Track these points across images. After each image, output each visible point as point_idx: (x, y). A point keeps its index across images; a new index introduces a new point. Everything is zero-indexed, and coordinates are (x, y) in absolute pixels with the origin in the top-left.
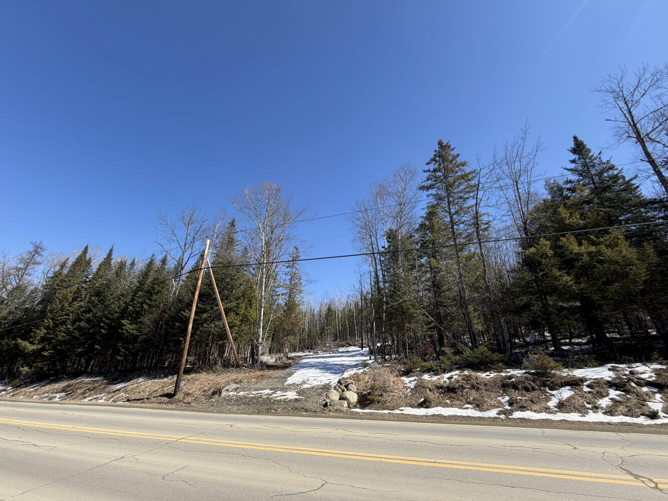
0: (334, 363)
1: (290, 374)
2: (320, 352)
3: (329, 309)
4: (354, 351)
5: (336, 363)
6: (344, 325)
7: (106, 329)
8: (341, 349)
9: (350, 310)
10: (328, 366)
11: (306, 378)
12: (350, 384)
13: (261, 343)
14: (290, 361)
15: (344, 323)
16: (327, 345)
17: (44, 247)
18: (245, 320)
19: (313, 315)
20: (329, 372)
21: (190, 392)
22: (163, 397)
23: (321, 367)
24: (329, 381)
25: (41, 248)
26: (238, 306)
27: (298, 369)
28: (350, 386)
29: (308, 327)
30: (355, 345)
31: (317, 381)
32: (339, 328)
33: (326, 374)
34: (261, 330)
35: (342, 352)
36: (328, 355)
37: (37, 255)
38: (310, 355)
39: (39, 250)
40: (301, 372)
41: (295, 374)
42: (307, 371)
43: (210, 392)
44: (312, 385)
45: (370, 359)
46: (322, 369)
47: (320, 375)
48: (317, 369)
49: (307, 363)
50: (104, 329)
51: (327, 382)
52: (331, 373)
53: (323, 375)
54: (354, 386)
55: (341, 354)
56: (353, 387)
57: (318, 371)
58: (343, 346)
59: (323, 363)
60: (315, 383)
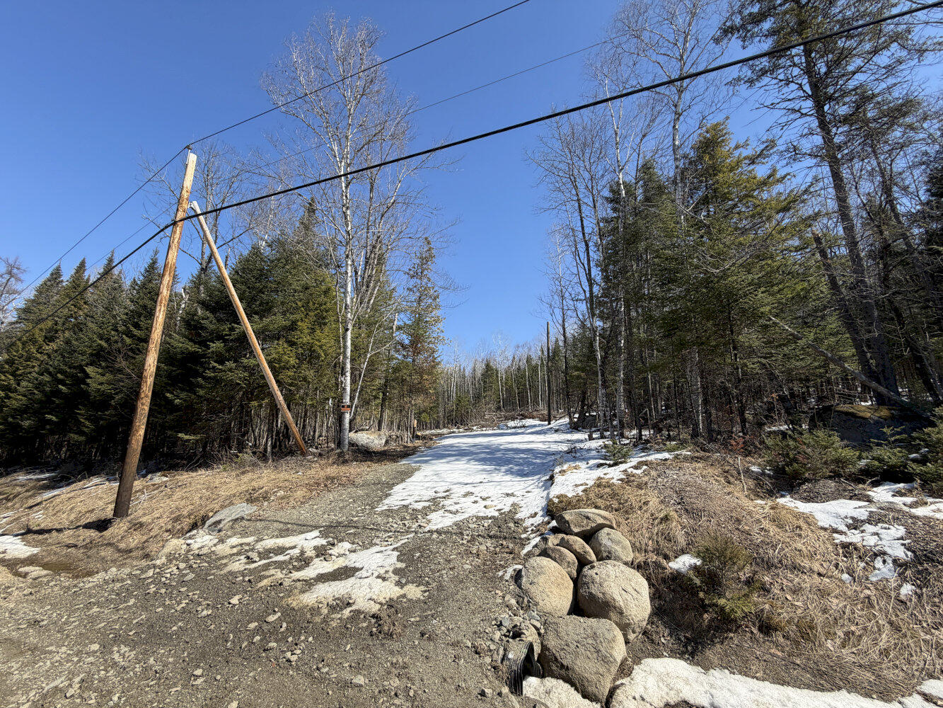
0: (510, 446)
1: (404, 476)
2: (475, 428)
3: (488, 366)
4: (535, 426)
5: (515, 446)
6: (509, 390)
7: (68, 384)
8: (511, 424)
9: (519, 369)
10: (499, 455)
11: (441, 488)
12: (601, 527)
13: (348, 406)
14: (418, 443)
15: (511, 387)
16: (487, 417)
17: (23, 267)
18: (310, 356)
19: (464, 377)
20: (503, 469)
21: (144, 520)
22: (90, 528)
23: (483, 456)
24: (511, 500)
25: (18, 269)
26: (293, 327)
27: (426, 462)
28: (603, 535)
29: (456, 393)
30: (533, 418)
31: (473, 498)
32: (503, 395)
33: (498, 477)
34: (348, 379)
35: (515, 428)
36: (490, 432)
37: (13, 279)
38: (459, 432)
39: (15, 271)
40: (434, 467)
41: (417, 476)
42: (447, 466)
43: (186, 523)
44: (459, 518)
45: (591, 438)
46: (483, 461)
47: (479, 478)
48: (472, 462)
49: (451, 446)
50: (64, 385)
51: (506, 505)
52: (510, 472)
53: (488, 477)
54: (616, 535)
55: (513, 430)
56: (616, 540)
57: (475, 466)
58: (513, 419)
59: (487, 447)
60: (471, 509)
